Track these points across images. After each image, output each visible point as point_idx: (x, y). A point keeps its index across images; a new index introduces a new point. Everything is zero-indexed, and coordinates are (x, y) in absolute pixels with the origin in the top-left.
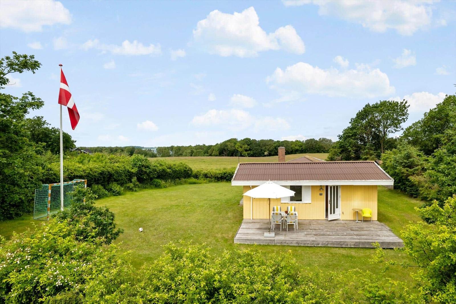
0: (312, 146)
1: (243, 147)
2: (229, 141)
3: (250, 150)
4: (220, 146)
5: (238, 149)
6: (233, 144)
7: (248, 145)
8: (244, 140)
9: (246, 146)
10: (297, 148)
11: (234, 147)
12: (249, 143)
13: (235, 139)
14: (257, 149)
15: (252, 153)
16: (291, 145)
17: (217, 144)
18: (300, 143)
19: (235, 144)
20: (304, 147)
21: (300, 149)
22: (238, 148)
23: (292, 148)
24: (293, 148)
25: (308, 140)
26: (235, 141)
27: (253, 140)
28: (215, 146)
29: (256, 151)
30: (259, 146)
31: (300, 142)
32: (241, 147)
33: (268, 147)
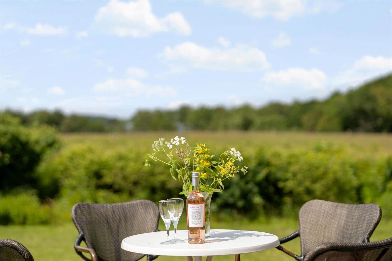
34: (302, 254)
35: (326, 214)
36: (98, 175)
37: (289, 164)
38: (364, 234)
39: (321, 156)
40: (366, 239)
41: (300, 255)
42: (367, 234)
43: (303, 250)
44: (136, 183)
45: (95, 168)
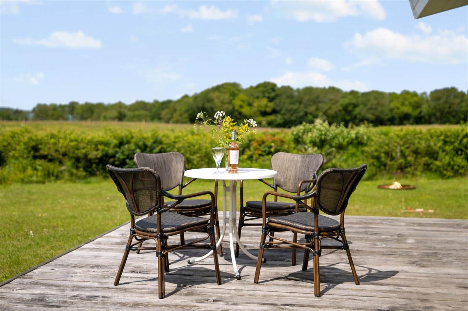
0: (450, 108)
1: (256, 104)
2: (218, 89)
3: (274, 112)
4: (191, 101)
5: (240, 110)
6: (226, 97)
7: (271, 100)
8: (259, 86)
9: (264, 101)
10: (407, 109)
11: (230, 102)
12: (273, 95)
13: (235, 85)
14: (296, 111)
15: (278, 119)
16: (391, 101)
17: (186, 96)
18: (415, 99)
19: (234, 95)
20: (425, 109)
21: (416, 113)
22: (241, 107)
23: (391, 110)
24: (396, 111)
25: (436, 91)
26: (233, 89)
27: (283, 87)
28: (179, 101)
29: (292, 115)
30: (300, 102)
31: (415, 94)
32: (250, 105)
33: (324, 107)
34: (274, 183)
35: (288, 160)
36: (35, 149)
37: (175, 142)
38: (314, 171)
39: (196, 137)
40: (315, 174)
41: (273, 184)
42: (316, 171)
43: (275, 181)
44: (64, 155)
45: (33, 144)
